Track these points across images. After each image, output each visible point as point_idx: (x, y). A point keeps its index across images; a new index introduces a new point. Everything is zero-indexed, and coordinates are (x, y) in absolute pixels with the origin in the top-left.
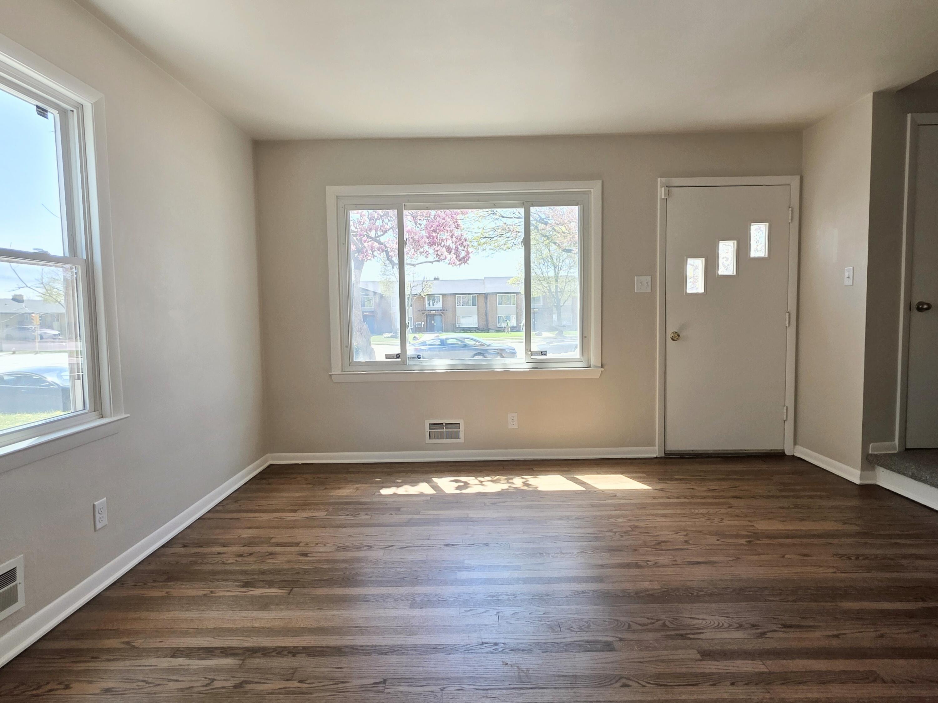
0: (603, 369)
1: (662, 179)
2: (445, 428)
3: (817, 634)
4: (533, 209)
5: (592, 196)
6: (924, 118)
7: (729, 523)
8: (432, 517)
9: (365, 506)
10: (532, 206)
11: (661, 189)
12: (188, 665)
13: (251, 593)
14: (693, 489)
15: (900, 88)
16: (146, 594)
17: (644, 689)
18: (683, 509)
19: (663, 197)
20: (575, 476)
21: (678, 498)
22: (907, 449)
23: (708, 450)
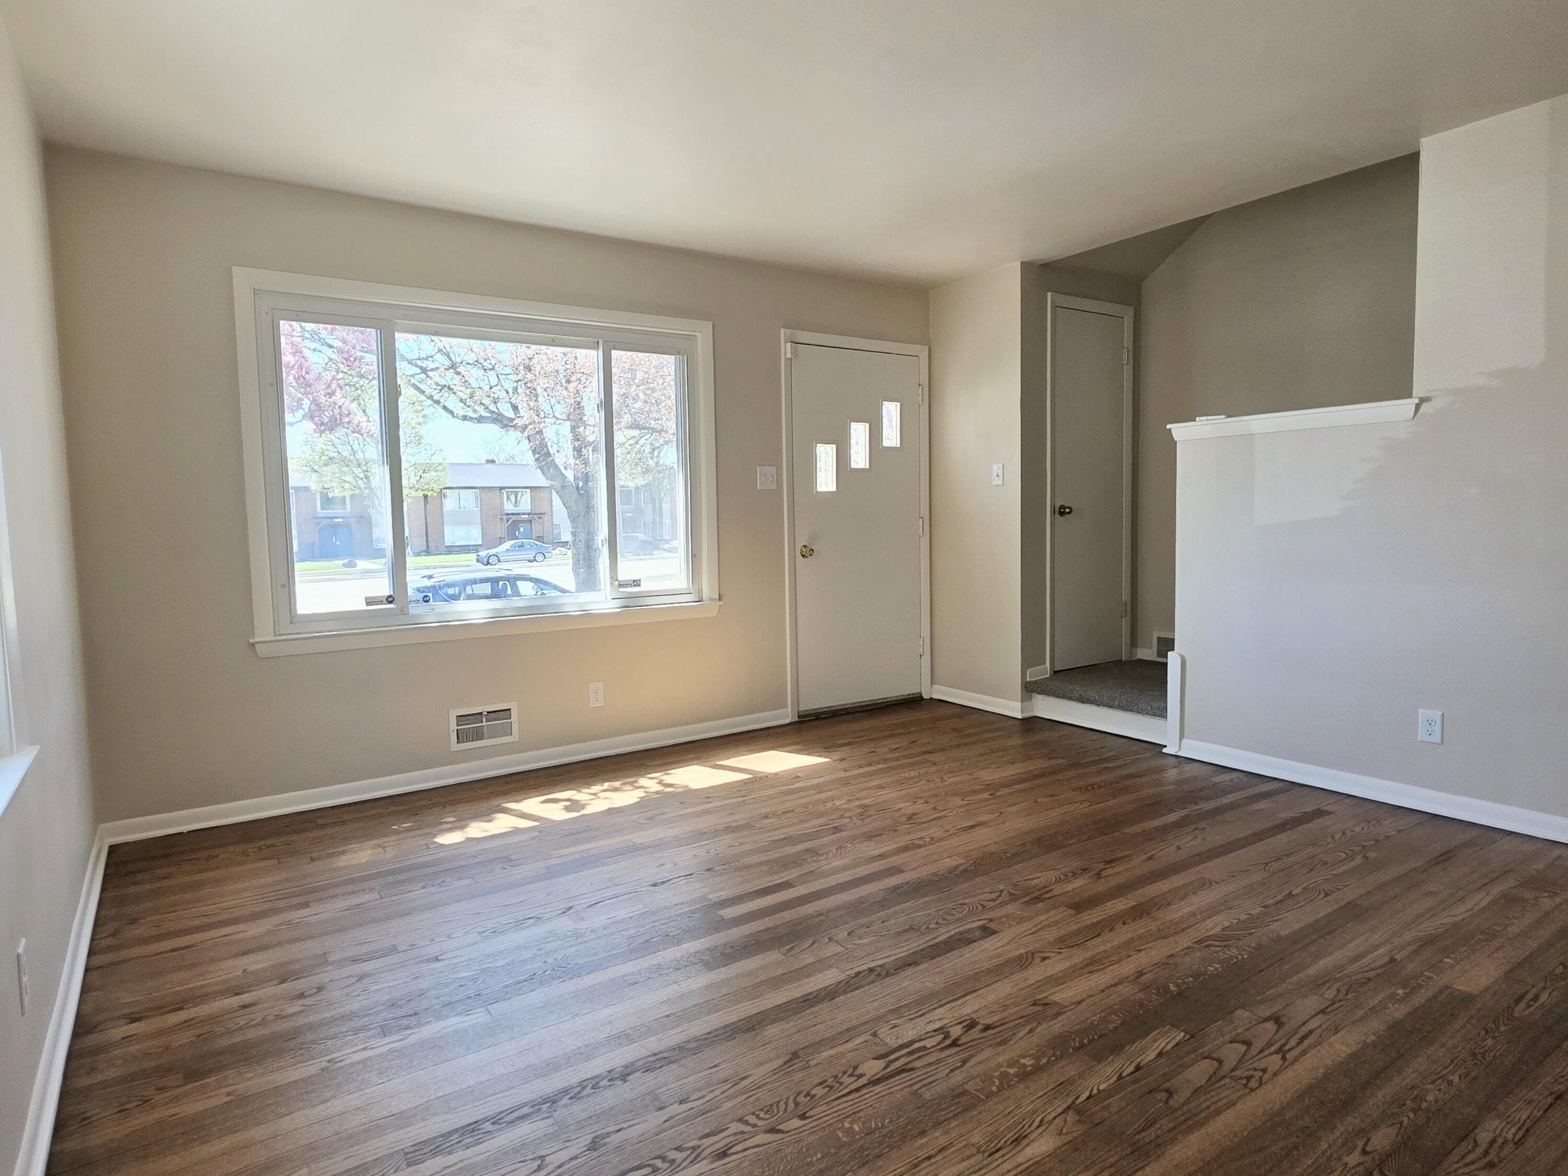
0: (721, 603)
1: (786, 330)
2: (484, 720)
3: (1135, 862)
4: (615, 354)
5: (700, 346)
6: (1064, 300)
7: (952, 780)
8: (577, 856)
9: (435, 869)
10: (614, 349)
11: (785, 345)
12: (461, 1161)
13: (418, 1036)
14: (874, 752)
15: (1041, 263)
16: (178, 1114)
17: (1061, 956)
18: (892, 776)
19: (789, 356)
20: (718, 763)
21: (870, 765)
22: (1055, 672)
23: (845, 705)
